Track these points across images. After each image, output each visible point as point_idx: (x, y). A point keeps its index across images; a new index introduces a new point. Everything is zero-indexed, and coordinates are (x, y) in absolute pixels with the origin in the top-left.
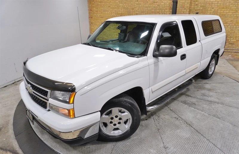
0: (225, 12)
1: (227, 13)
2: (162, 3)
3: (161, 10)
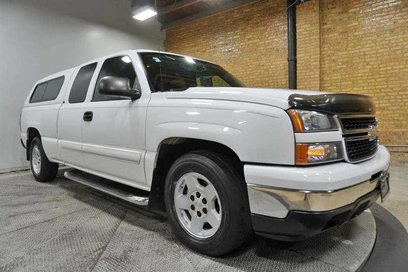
0: (397, 67)
1: (402, 70)
2: (272, 65)
3: (271, 78)
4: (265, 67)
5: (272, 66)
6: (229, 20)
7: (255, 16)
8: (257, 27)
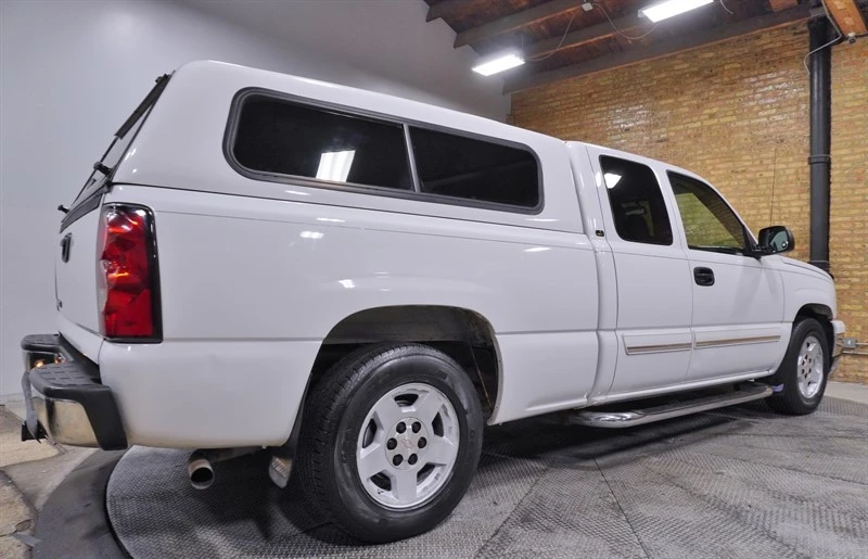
2: (767, 171)
3: (762, 199)
4: (749, 176)
5: (766, 174)
6: (663, 75)
7: (726, 67)
8: (732, 90)
